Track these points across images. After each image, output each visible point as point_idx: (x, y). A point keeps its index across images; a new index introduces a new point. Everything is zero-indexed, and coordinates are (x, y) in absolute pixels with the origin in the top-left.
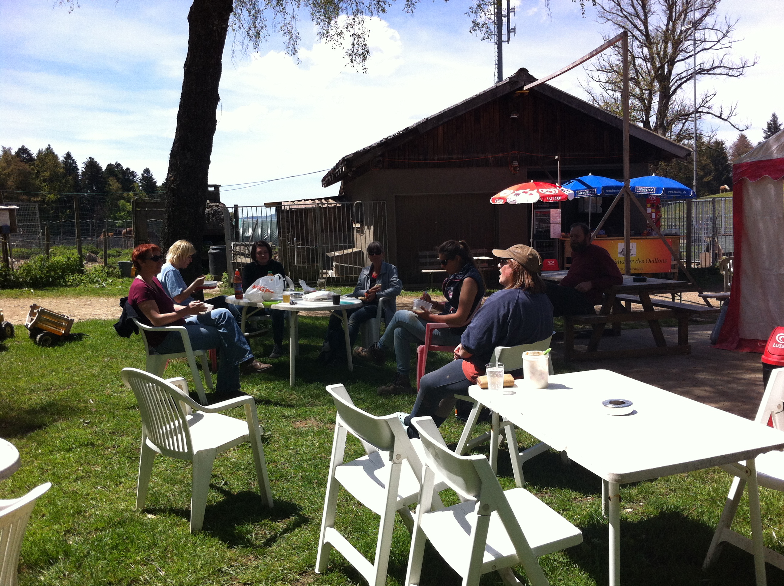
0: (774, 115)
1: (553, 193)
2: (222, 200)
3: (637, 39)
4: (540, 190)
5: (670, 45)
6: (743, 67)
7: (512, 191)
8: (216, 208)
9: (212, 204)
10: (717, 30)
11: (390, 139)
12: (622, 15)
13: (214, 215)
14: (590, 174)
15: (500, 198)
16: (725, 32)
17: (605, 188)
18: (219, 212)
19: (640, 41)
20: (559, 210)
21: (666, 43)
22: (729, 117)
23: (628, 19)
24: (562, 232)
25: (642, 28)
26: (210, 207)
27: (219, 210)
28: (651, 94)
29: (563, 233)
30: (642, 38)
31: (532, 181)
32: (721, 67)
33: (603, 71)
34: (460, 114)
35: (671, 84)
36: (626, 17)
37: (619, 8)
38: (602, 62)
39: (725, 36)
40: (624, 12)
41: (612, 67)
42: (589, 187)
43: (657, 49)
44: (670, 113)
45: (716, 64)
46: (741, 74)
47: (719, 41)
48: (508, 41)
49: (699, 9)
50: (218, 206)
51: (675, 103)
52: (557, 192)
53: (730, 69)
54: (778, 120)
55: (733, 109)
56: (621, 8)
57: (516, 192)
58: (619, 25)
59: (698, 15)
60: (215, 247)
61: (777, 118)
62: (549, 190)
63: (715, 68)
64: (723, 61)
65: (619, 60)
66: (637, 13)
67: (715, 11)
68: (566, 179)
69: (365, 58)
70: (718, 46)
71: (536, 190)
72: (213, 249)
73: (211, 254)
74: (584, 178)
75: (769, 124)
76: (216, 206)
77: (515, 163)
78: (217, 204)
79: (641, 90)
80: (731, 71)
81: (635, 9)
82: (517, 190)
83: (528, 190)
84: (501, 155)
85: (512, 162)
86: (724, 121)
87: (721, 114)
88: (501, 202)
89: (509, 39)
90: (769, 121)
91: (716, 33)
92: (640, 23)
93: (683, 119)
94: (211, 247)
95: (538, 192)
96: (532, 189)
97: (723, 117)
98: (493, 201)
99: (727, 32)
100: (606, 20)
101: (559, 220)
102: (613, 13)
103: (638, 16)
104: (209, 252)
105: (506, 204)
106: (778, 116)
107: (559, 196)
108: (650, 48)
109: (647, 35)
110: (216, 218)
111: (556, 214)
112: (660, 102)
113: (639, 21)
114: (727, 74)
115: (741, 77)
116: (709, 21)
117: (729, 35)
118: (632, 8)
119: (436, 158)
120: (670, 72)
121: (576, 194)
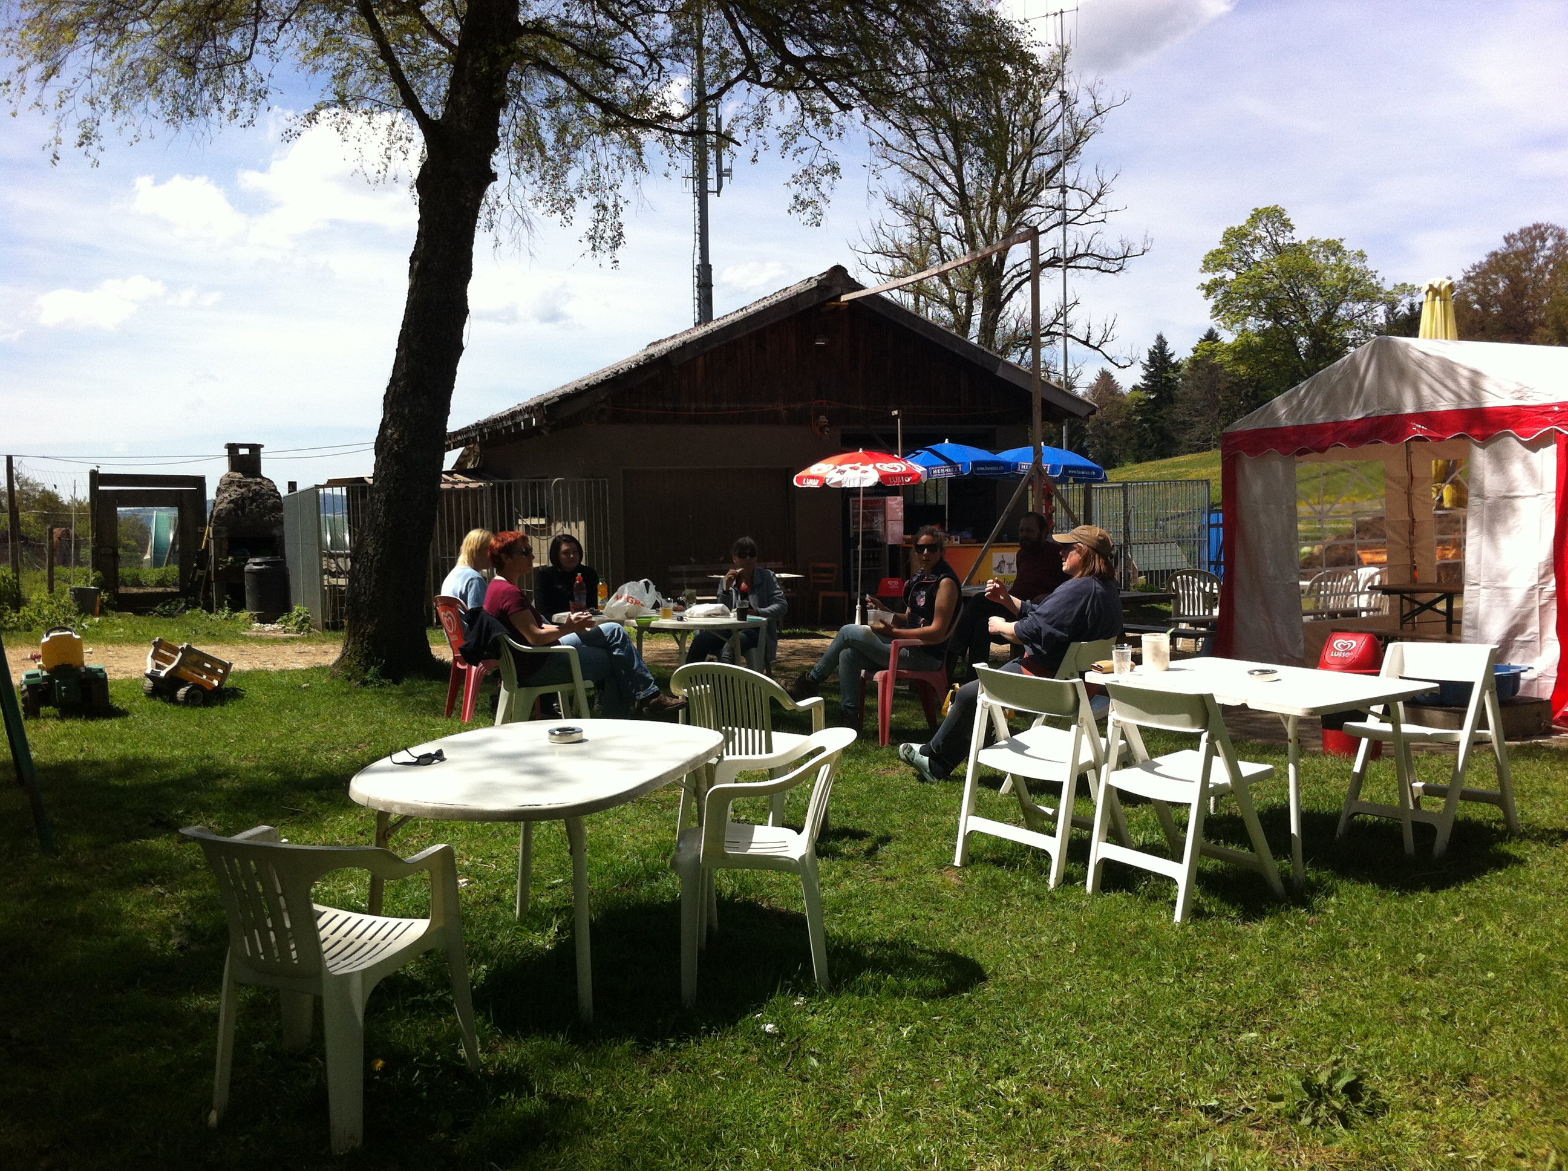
0: (1160, 338)
1: (899, 470)
2: (264, 472)
3: (943, 199)
4: (878, 465)
5: (1001, 212)
6: (1125, 257)
7: (832, 466)
8: (257, 487)
9: (249, 480)
10: (1080, 189)
11: (623, 374)
12: (919, 156)
13: (253, 500)
14: (947, 441)
15: (813, 477)
16: (1095, 195)
17: (976, 464)
18: (263, 495)
19: (950, 206)
20: (900, 499)
21: (994, 208)
22: (1101, 343)
23: (929, 164)
24: (905, 533)
25: (953, 180)
26: (245, 486)
27: (263, 491)
28: (970, 300)
29: (909, 537)
30: (952, 198)
31: (861, 451)
32: (1087, 255)
33: (884, 254)
34: (738, 336)
35: (1005, 280)
36: (925, 159)
37: (914, 144)
38: (883, 238)
39: (1095, 201)
40: (922, 152)
41: (899, 247)
42: (950, 463)
43: (978, 219)
44: (999, 334)
45: (1081, 251)
46: (1121, 269)
47: (1084, 211)
48: (718, 192)
49: (1051, 152)
50: (260, 483)
51: (1010, 315)
52: (904, 469)
53: (1103, 259)
54: (1168, 347)
55: (1108, 329)
56: (918, 144)
57: (839, 468)
58: (913, 173)
59: (1049, 162)
60: (258, 560)
61: (1166, 343)
62: (892, 465)
63: (1080, 256)
64: (1092, 246)
65: (912, 236)
66: (944, 154)
67: (1077, 157)
68: (912, 446)
69: (616, 245)
70: (1084, 219)
71: (872, 466)
72: (255, 564)
73: (251, 572)
74: (936, 447)
75: (1151, 353)
76: (256, 484)
77: (823, 419)
78: (259, 480)
79: (952, 290)
80: (1104, 262)
81: (941, 147)
82: (840, 465)
83: (858, 465)
84: (799, 406)
85: (818, 418)
86: (1092, 350)
87: (1088, 337)
88: (814, 484)
89: (720, 186)
90: (1152, 348)
91: (1081, 196)
92: (949, 171)
93: (1021, 345)
94: (250, 560)
95: (875, 468)
96: (865, 463)
97: (1091, 343)
98: (800, 480)
99: (1100, 195)
100: (889, 164)
101: (901, 514)
102: (902, 152)
103: (945, 159)
104: (247, 567)
105: (825, 487)
106: (1167, 340)
107: (909, 475)
108: (967, 219)
109: (962, 194)
110: (257, 507)
111: (895, 504)
112: (984, 314)
113: (947, 168)
114: (1098, 269)
115: (1121, 273)
116: (1069, 173)
117: (1101, 200)
118: (935, 144)
119: (693, 406)
120: (1002, 261)
121: (929, 474)
